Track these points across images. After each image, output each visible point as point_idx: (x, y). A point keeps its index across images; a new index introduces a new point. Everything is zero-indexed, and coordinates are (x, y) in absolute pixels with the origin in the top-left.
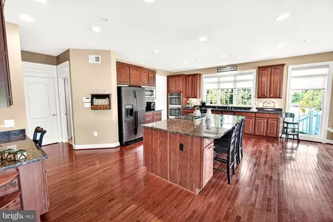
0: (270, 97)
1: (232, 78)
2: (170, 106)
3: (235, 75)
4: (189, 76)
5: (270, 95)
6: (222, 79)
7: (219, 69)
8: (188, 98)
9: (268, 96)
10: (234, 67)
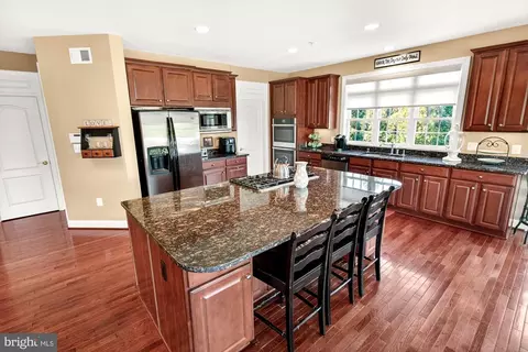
0: (497, 129)
1: (408, 83)
2: (275, 144)
3: (416, 75)
4: (312, 80)
5: (497, 125)
6: (384, 85)
7: (377, 61)
8: (311, 128)
9: (492, 126)
10: (416, 54)
